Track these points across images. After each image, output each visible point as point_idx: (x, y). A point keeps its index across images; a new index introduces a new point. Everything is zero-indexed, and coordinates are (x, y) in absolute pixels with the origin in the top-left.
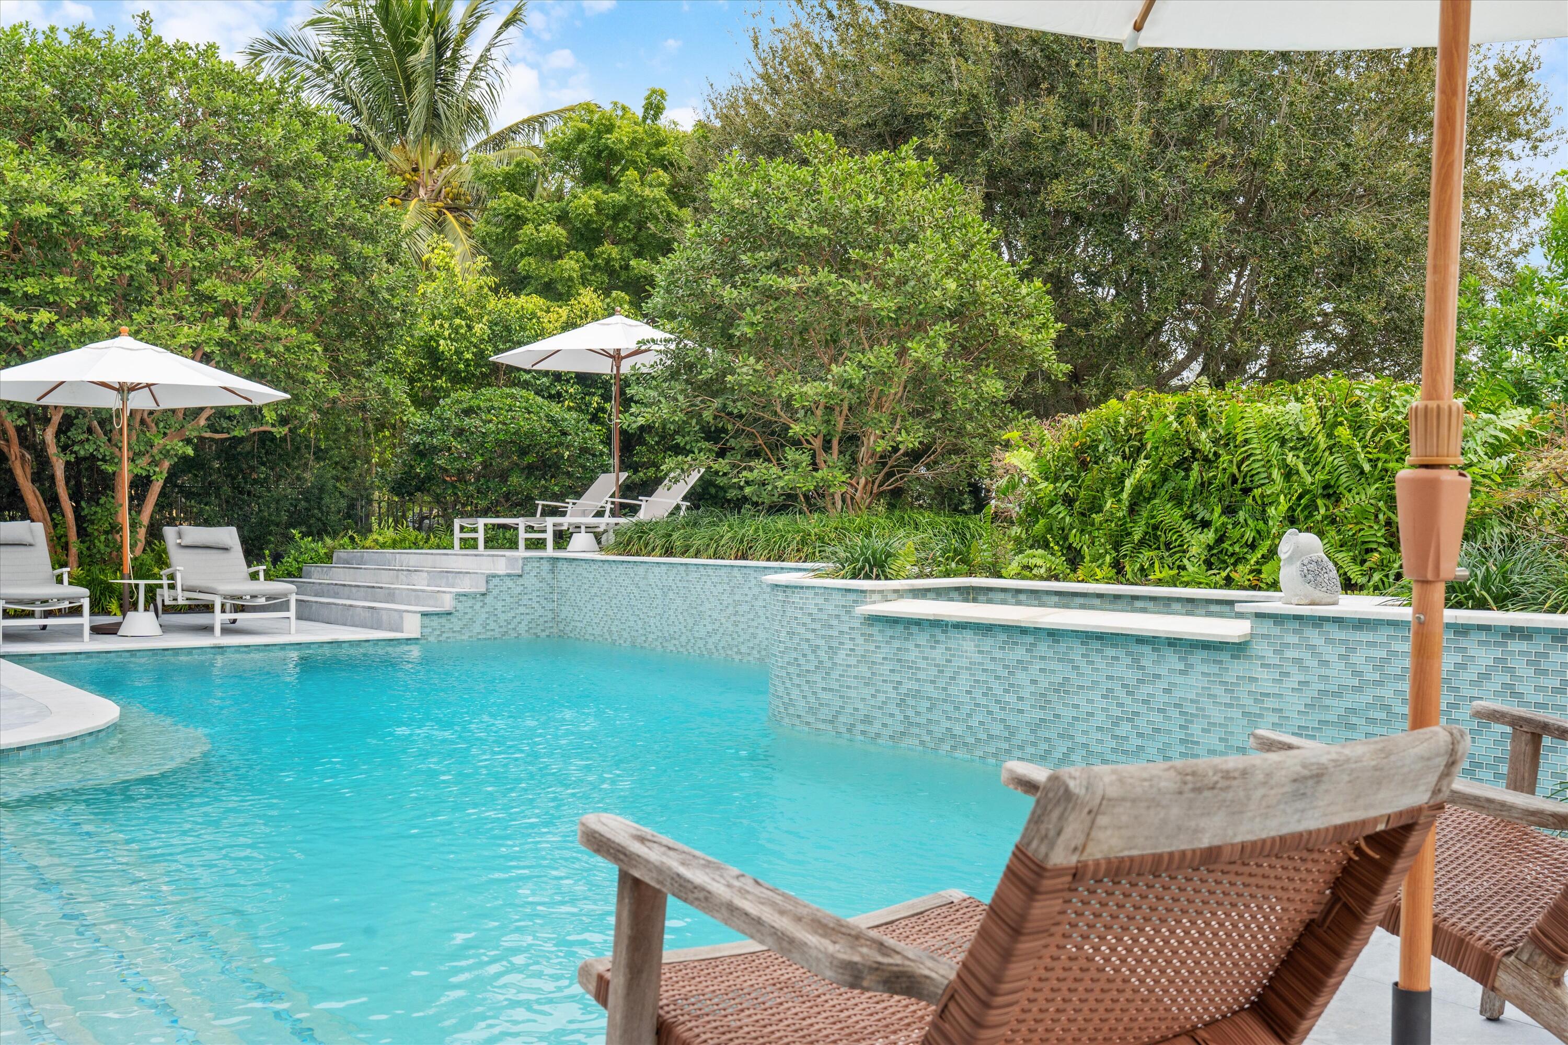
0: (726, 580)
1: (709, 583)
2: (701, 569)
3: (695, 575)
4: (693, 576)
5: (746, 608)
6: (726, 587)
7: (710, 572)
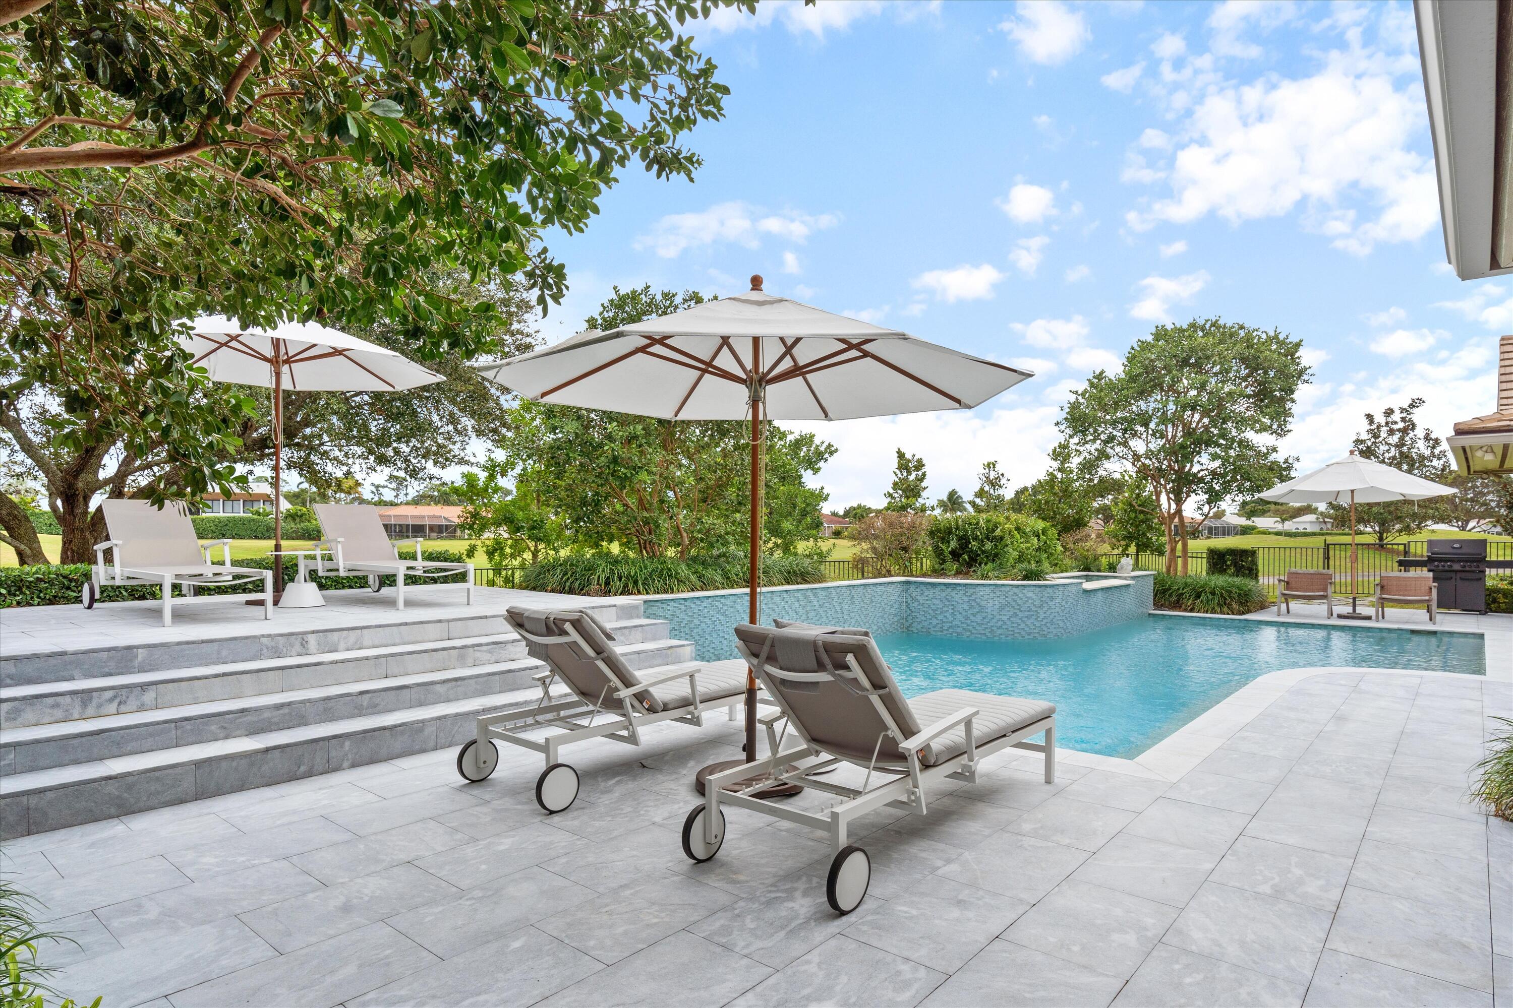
0: (802, 598)
1: (790, 602)
2: (784, 594)
3: (778, 598)
4: (777, 599)
5: (814, 613)
6: (802, 603)
7: (791, 595)
